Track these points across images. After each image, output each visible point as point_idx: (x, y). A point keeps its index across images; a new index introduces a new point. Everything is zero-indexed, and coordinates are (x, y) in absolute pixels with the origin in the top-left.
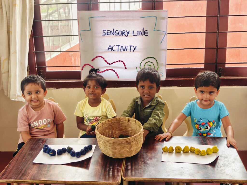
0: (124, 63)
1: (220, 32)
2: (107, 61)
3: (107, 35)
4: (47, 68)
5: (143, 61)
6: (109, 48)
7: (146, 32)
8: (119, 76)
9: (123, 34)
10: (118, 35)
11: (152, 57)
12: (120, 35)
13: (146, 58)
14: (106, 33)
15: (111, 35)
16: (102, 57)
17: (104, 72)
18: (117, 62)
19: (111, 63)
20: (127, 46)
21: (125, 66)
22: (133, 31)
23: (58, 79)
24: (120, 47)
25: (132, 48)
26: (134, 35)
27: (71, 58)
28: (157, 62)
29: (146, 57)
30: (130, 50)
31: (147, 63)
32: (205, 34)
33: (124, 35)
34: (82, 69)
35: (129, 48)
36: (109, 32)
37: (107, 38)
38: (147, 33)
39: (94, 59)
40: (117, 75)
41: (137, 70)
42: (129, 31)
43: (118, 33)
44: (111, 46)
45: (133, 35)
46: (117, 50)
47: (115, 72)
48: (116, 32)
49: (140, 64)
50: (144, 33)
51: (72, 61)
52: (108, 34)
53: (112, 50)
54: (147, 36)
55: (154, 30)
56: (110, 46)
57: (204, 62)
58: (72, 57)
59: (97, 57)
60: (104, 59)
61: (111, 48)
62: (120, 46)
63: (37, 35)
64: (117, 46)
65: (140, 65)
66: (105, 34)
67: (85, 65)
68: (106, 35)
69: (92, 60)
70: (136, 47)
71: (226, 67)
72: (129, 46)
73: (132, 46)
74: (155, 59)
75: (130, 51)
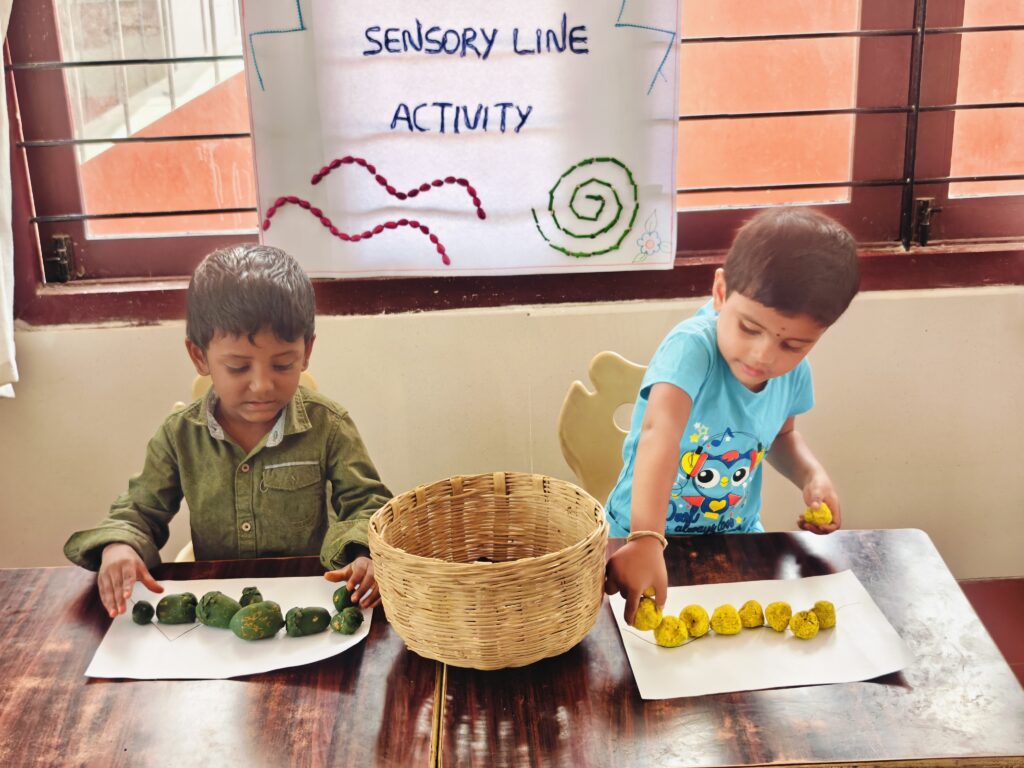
0: (472, 192)
1: (928, 33)
2: (389, 183)
3: (384, 52)
4: (88, 224)
5: (564, 176)
6: (396, 117)
7: (576, 34)
8: (447, 252)
9: (464, 48)
10: (443, 51)
11: (611, 156)
12: (449, 52)
13: (581, 164)
14: (382, 40)
15: (406, 48)
16: (362, 162)
17: (374, 236)
18: (438, 183)
19: (406, 192)
20: (484, 107)
21: (477, 202)
22: (516, 30)
23: (147, 275)
24: (450, 113)
25: (513, 117)
26: (519, 48)
27: (209, 170)
28: (632, 183)
29: (581, 160)
30: (503, 123)
31: (582, 185)
32: (856, 41)
33: (468, 49)
34: (266, 226)
35: (495, 114)
36: (398, 35)
37: (385, 63)
38: (584, 39)
39: (326, 171)
40: (441, 250)
41: (537, 221)
42: (495, 32)
43: (443, 44)
44: (406, 108)
45: (516, 50)
46: (439, 128)
47: (428, 236)
48: (432, 36)
49: (551, 193)
50: (571, 39)
51: (212, 184)
52: (392, 45)
53: (411, 127)
54: (583, 55)
55: (618, 25)
56: (402, 109)
57: (848, 178)
58: (213, 165)
59: (337, 164)
60: (372, 170)
61: (406, 118)
62: (450, 105)
63: (33, 60)
64: (435, 104)
65: (552, 197)
66: (376, 47)
67: (282, 202)
68: (379, 51)
69: (316, 180)
70: (530, 108)
71: (951, 196)
72: (497, 105)
73: (510, 105)
74: (623, 166)
75: (503, 131)
